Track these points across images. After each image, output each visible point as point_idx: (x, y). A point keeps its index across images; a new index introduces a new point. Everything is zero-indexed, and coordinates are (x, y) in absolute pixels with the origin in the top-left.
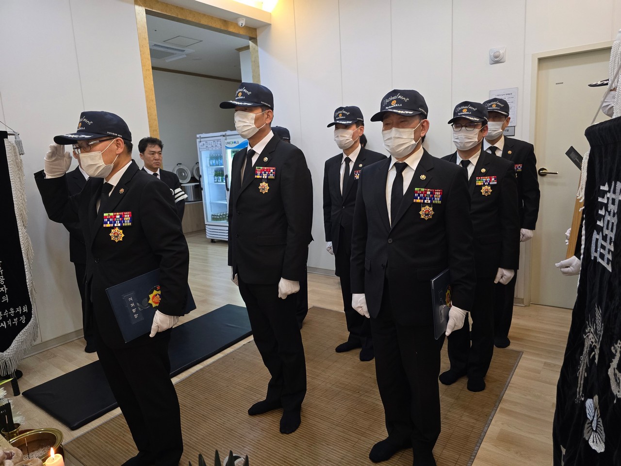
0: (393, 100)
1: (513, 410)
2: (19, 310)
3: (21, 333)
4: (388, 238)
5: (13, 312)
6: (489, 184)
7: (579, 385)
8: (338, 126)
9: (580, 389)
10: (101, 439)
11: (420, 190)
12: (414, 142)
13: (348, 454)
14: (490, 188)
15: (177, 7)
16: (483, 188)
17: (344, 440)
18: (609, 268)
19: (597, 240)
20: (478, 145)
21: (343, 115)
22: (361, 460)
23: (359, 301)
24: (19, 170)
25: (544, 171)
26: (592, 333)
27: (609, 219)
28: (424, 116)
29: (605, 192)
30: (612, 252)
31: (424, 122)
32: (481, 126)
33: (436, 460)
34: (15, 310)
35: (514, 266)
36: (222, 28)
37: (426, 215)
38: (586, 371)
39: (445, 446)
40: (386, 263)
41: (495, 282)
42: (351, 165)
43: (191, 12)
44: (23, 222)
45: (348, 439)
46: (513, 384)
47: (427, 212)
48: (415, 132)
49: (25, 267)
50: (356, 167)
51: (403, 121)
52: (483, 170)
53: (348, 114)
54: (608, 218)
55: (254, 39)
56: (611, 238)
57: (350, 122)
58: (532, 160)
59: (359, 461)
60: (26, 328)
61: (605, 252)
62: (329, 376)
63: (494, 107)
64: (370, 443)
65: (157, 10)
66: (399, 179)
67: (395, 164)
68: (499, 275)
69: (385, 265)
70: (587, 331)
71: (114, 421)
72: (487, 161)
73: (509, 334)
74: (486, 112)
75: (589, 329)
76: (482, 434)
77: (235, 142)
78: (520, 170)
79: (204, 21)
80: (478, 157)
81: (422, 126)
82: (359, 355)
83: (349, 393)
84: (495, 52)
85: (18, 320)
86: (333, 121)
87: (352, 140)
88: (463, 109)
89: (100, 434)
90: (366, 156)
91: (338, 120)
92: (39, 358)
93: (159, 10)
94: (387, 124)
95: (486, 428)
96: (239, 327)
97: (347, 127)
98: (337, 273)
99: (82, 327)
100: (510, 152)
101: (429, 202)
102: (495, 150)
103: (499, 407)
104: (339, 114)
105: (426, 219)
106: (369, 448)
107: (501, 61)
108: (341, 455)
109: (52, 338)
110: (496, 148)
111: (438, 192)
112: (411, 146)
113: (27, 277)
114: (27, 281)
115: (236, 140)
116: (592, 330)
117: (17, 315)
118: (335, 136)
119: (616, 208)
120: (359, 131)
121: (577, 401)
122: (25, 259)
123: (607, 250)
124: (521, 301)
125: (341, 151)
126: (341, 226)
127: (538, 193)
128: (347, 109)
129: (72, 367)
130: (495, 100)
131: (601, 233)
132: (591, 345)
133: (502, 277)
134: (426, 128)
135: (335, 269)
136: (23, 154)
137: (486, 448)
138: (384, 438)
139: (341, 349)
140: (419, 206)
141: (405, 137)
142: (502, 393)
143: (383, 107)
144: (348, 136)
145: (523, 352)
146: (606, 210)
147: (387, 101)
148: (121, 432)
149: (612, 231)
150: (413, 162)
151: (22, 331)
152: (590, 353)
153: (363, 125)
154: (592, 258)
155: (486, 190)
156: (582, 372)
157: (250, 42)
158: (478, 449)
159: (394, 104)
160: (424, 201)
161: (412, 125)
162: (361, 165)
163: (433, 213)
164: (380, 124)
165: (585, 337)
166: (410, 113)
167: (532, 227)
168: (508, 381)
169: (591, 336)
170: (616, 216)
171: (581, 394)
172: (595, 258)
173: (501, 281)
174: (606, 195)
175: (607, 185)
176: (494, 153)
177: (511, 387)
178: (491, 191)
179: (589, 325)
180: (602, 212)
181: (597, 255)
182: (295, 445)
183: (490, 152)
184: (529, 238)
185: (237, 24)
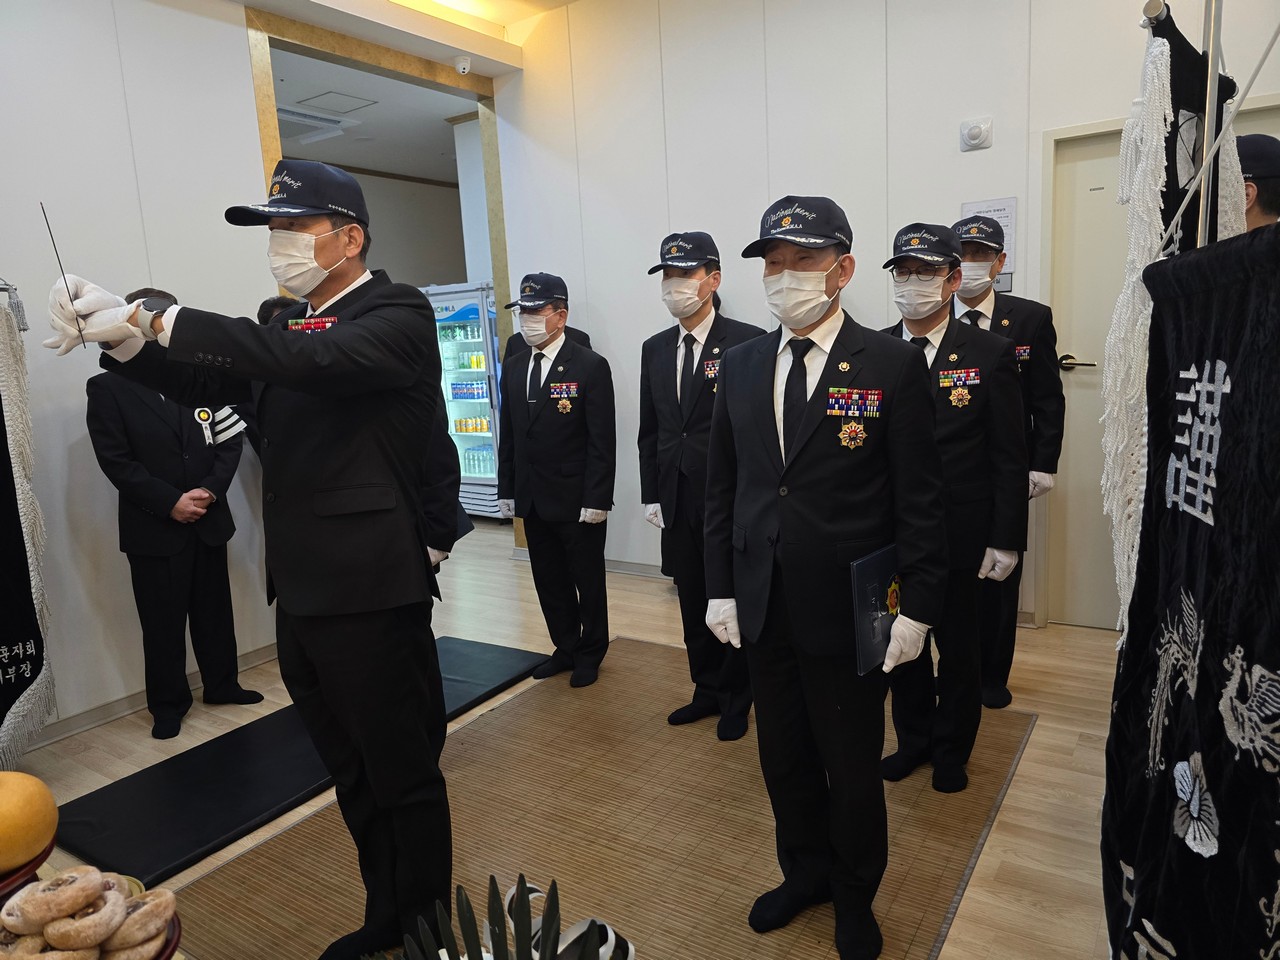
0: (785, 217)
1: (1024, 825)
2: (18, 650)
3: (21, 698)
4: (780, 486)
5: (6, 655)
6: (965, 384)
7: (1152, 744)
8: (668, 270)
9: (1155, 750)
10: (201, 907)
11: (839, 391)
12: (825, 298)
13: (705, 919)
14: (966, 391)
15: (332, 33)
16: (954, 392)
17: (696, 891)
18: (1209, 519)
19: (1178, 471)
20: (944, 307)
21: (680, 249)
22: (732, 929)
23: (722, 615)
24: (16, 362)
25: (1069, 361)
26: (1175, 642)
27: (1202, 430)
28: (844, 248)
29: (1192, 382)
30: (1212, 488)
31: (844, 260)
32: (947, 270)
33: (879, 923)
34: (10, 650)
35: (1016, 543)
36: (425, 77)
37: (852, 439)
38: (1167, 713)
39: (896, 896)
40: (776, 534)
41: (980, 576)
42: (698, 351)
43: (361, 43)
44: (24, 469)
45: (705, 890)
46: (1022, 776)
47: (853, 434)
48: (828, 279)
49: (29, 561)
50: (707, 354)
51: (804, 258)
52: (953, 357)
53: (689, 247)
54: (1199, 427)
55: (487, 99)
56: (1208, 465)
57: (694, 264)
58: (1050, 336)
59: (728, 931)
60: (32, 687)
61: (1198, 492)
62: (659, 772)
63: (974, 233)
64: (749, 898)
65: (292, 39)
66: (798, 372)
67: (790, 343)
68: (987, 562)
69: (775, 537)
70: (1162, 641)
71: (225, 873)
72: (962, 338)
73: (1011, 681)
74: (956, 243)
75: (1167, 636)
76: (967, 872)
77: (447, 309)
78: (1025, 356)
79: (387, 63)
80: (945, 330)
81: (842, 266)
82: (715, 729)
83: (700, 802)
84: (970, 130)
85: (17, 671)
86: (659, 262)
87: (697, 298)
88: (911, 239)
89: (198, 899)
90: (726, 331)
91: (669, 259)
92: (54, 753)
93: (296, 38)
94: (773, 263)
95: (974, 860)
96: (469, 680)
97: (687, 273)
98: (666, 570)
99: (144, 687)
100: (1005, 322)
101: (857, 414)
102: (978, 318)
103: (997, 820)
104: (671, 248)
105: (852, 447)
106: (747, 905)
107: (982, 146)
108: (690, 921)
109: (80, 711)
110: (980, 314)
111: (874, 394)
112: (820, 306)
113: (33, 583)
114: (33, 591)
115: (449, 304)
116: (1176, 637)
117: (15, 660)
118: (663, 291)
119: (1218, 408)
120: (712, 280)
121: (1149, 774)
122: (28, 546)
123: (1201, 487)
124: (1031, 618)
125: (677, 322)
126: (680, 471)
127: (1061, 400)
128: (686, 237)
129: (126, 769)
130: (975, 219)
131: (1185, 457)
132: (1174, 666)
133: (993, 568)
134: (848, 271)
135: (661, 564)
136: (25, 330)
137: (974, 898)
138: (775, 886)
139: (678, 718)
140: (837, 423)
141: (806, 289)
142: (1002, 793)
143: (764, 230)
144: (689, 291)
145: (1037, 716)
146: (1195, 413)
147: (774, 218)
148: (241, 892)
149: (1210, 450)
150: (825, 338)
151: (25, 694)
152: (1173, 680)
153: (719, 269)
154: (1169, 506)
155: (959, 396)
156: (1158, 718)
157: (479, 104)
158: (961, 900)
159: (787, 224)
160: (847, 413)
161: (822, 265)
162: (716, 351)
163: (865, 435)
164: (760, 263)
165: (1159, 653)
166: (818, 241)
167: (1050, 467)
168: (1012, 770)
169: (1174, 648)
170: (1218, 423)
171: (1157, 760)
172: (1175, 504)
173: (993, 575)
174: (1193, 387)
175: (1193, 369)
176: (975, 323)
177: (1018, 781)
178: (969, 397)
179: (1167, 628)
180: (1185, 419)
181: (1180, 499)
182: (599, 905)
183: (967, 321)
184: (1046, 490)
185: (453, 69)
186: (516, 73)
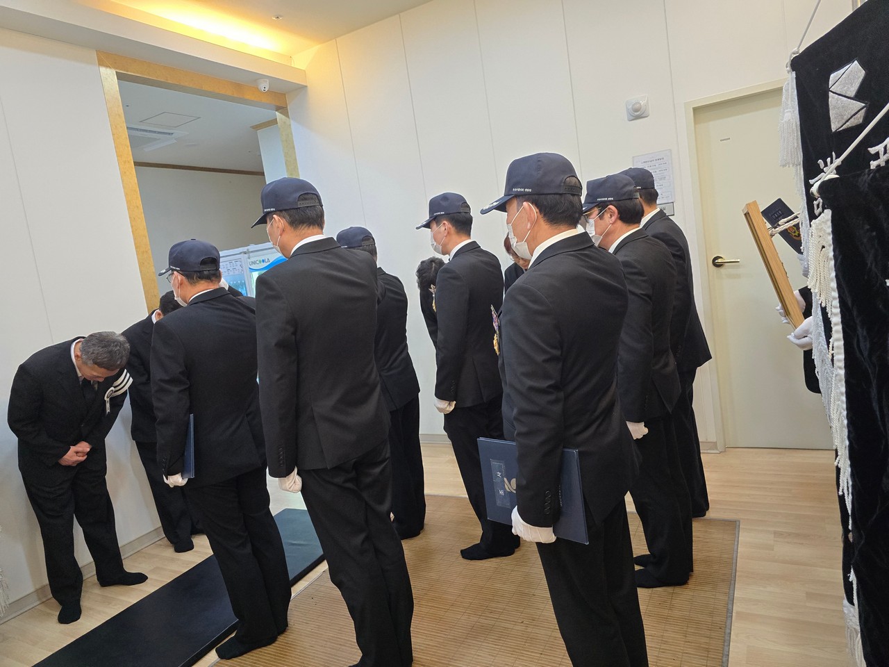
1: (755, 613)
15: (164, 67)
25: (720, 260)
36: (235, 96)
43: (187, 73)
46: (741, 572)
55: (282, 109)
65: (133, 72)
77: (263, 261)
79: (207, 87)
84: (633, 105)
93: (136, 72)
95: (726, 648)
103: (734, 611)
107: (643, 115)
115: (265, 258)
124: (707, 446)
142: (732, 589)
145: (739, 522)
157: (277, 113)
177: (740, 576)
185: (257, 89)
186: (303, 88)
